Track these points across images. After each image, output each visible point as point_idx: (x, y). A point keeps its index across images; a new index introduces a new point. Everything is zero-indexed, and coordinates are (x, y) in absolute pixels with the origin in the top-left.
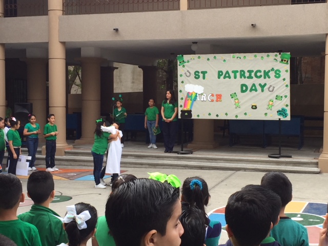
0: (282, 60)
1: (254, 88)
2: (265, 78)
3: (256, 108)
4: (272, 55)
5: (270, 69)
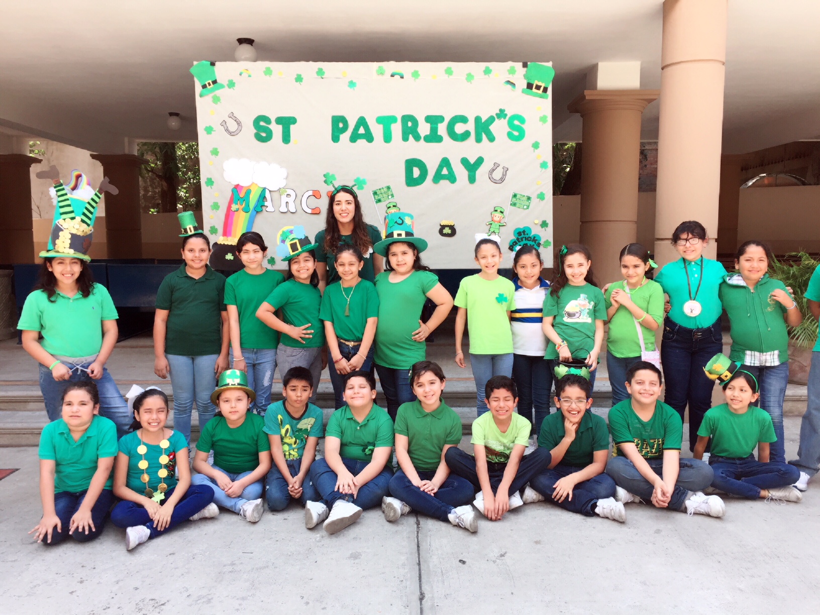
0: (530, 86)
1: (445, 172)
3: (453, 232)
4: (500, 70)
5: (494, 112)
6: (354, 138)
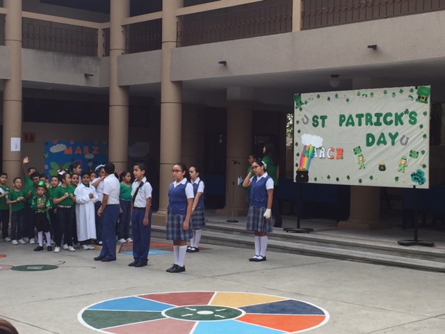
0: (419, 98)
1: (382, 141)
2: (396, 124)
3: (384, 168)
4: (406, 89)
5: (403, 111)
6: (347, 124)
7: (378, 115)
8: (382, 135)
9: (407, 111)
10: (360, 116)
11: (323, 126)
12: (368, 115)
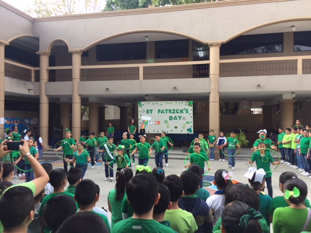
0: (189, 105)
1: (175, 118)
2: (181, 113)
3: (177, 128)
4: (184, 102)
5: (183, 109)
6: (161, 113)
7: (174, 110)
8: (176, 116)
9: (185, 109)
10: (166, 110)
11: (151, 113)
12: (170, 110)
